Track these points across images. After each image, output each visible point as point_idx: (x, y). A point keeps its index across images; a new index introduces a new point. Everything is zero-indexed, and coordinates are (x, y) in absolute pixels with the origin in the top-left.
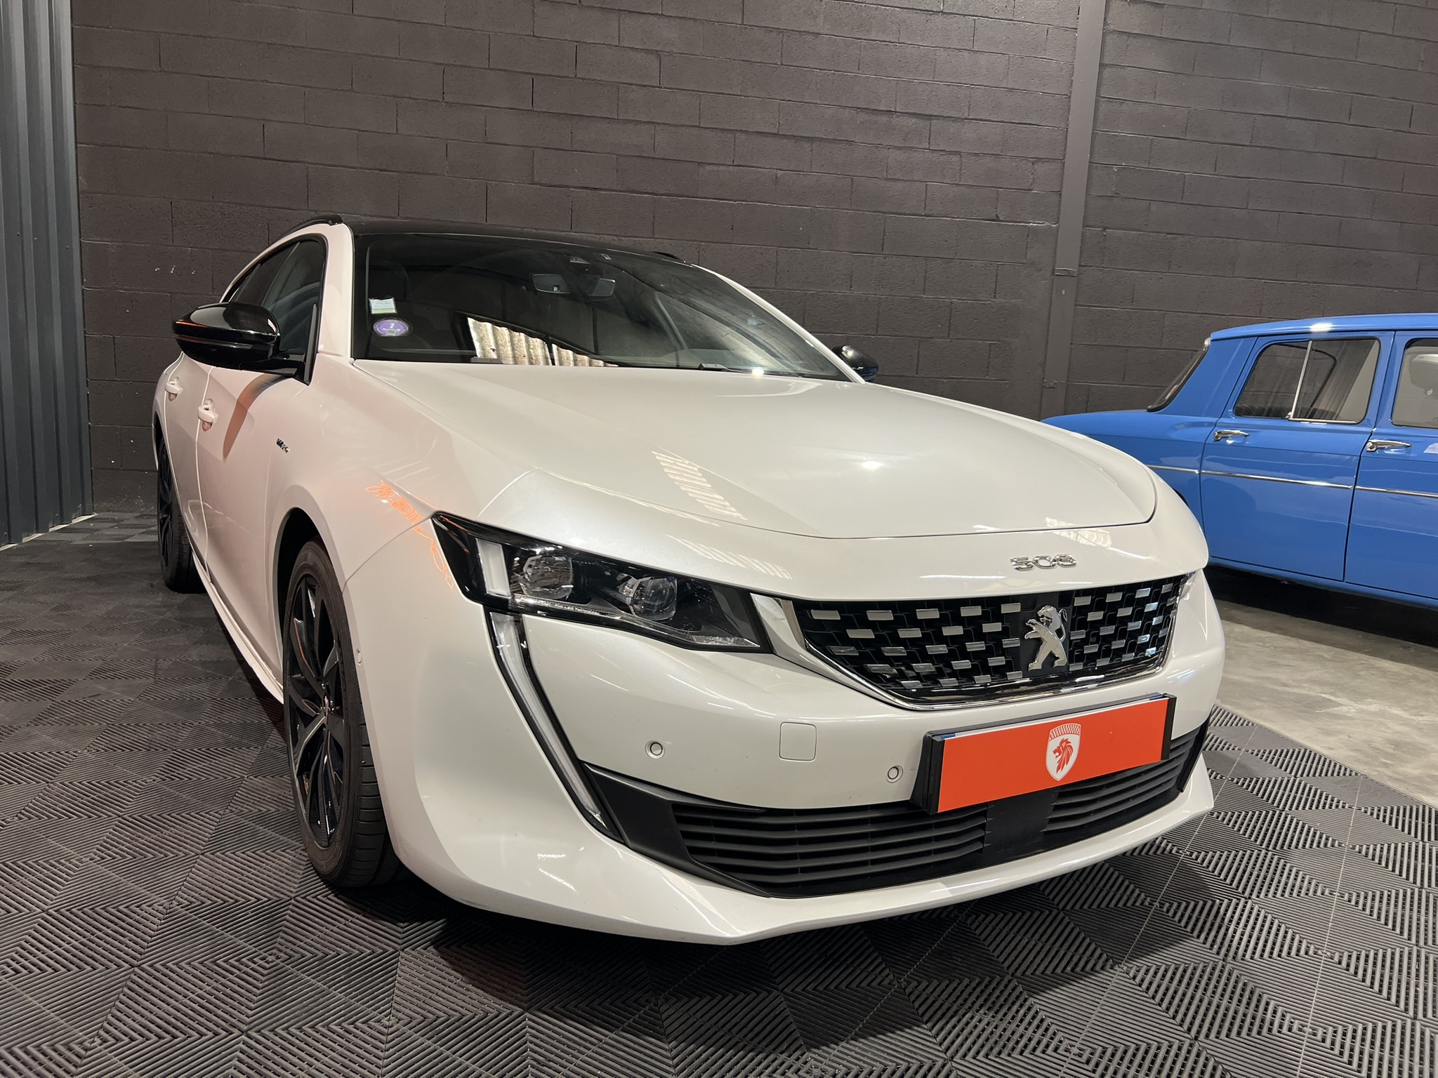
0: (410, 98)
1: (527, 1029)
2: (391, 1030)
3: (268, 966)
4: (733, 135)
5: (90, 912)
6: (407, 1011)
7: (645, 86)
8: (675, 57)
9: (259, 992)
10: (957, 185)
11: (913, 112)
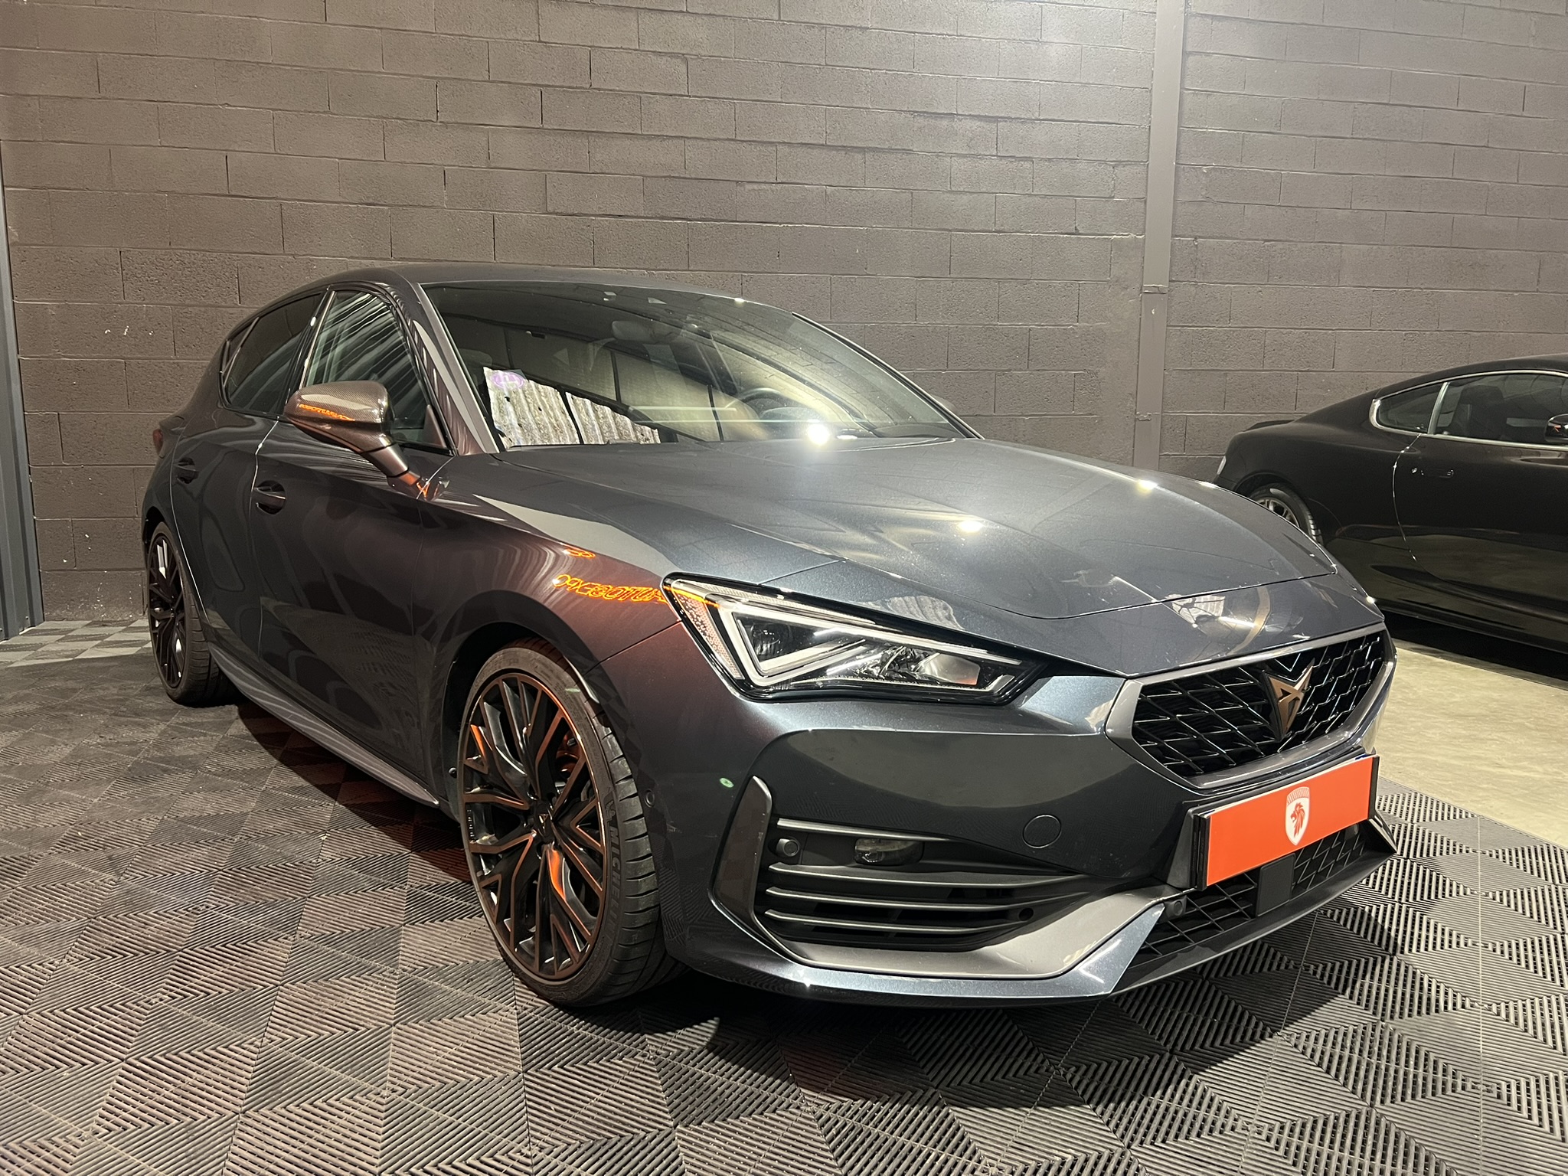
0: (399, 119)
4: (775, 148)
7: (671, 95)
8: (704, 60)
10: (1029, 195)
11: (977, 114)
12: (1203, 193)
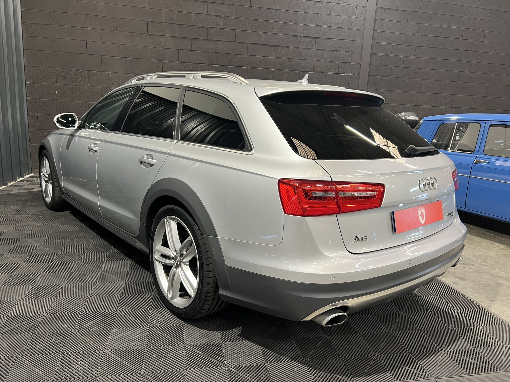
0: (136, 33)
1: (145, 353)
2: (105, 353)
3: (72, 333)
4: (247, 45)
5: (21, 316)
6: (111, 348)
7: (217, 28)
8: (227, 18)
9: (68, 341)
10: (325, 61)
11: (309, 36)
12: (379, 62)
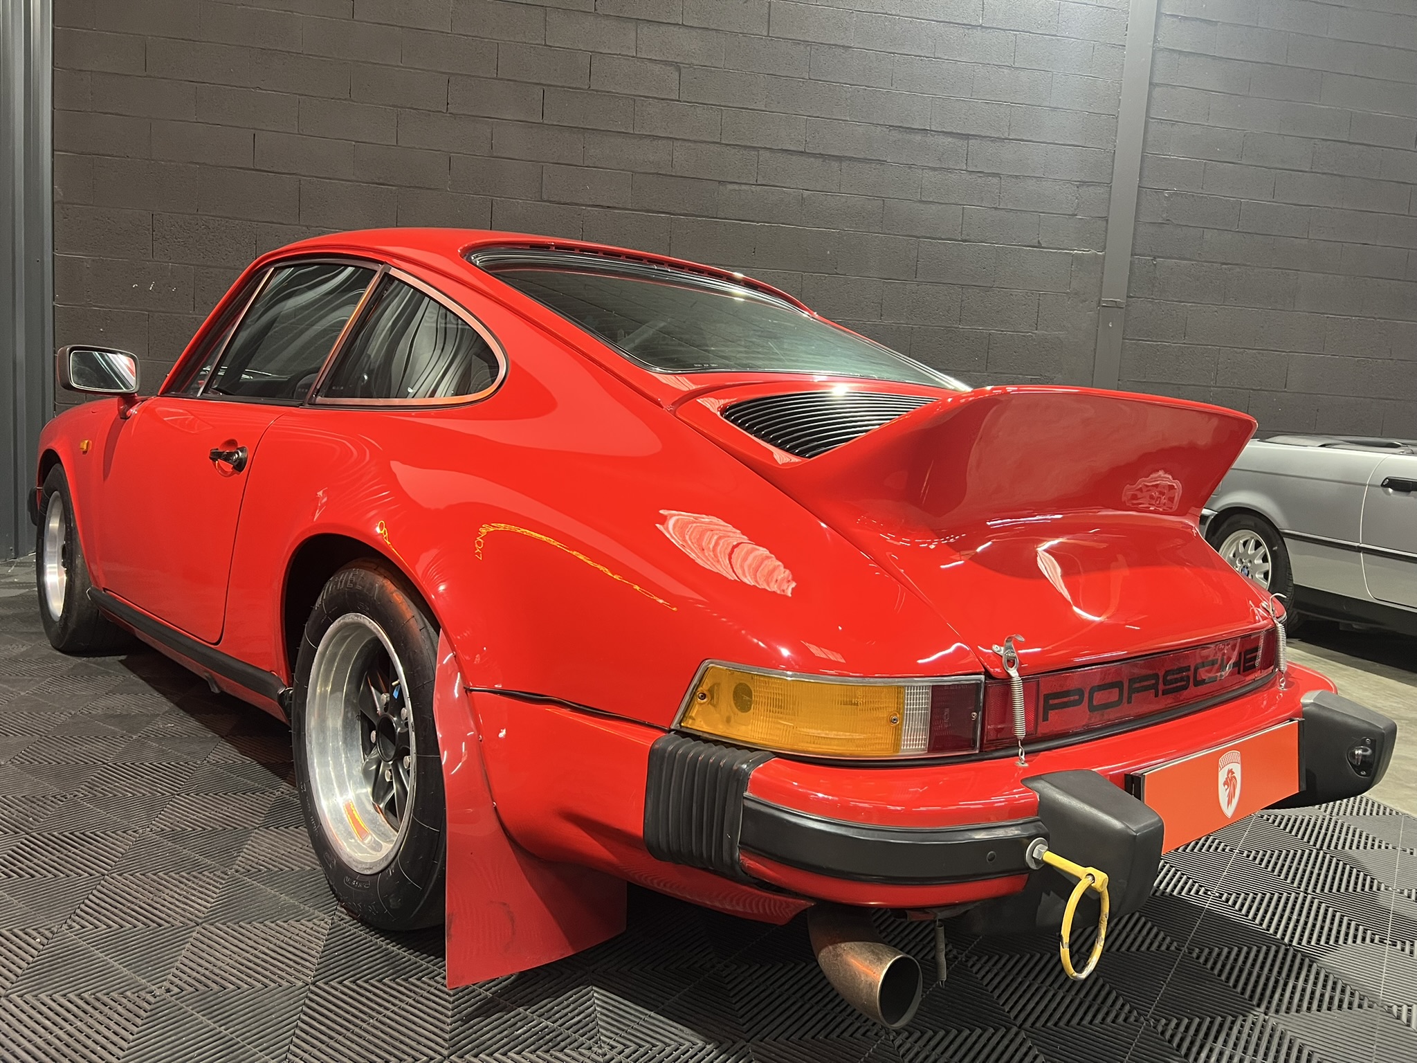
0: (413, 108)
7: (663, 99)
8: (695, 69)
10: (996, 208)
11: (950, 130)
12: (1164, 215)
